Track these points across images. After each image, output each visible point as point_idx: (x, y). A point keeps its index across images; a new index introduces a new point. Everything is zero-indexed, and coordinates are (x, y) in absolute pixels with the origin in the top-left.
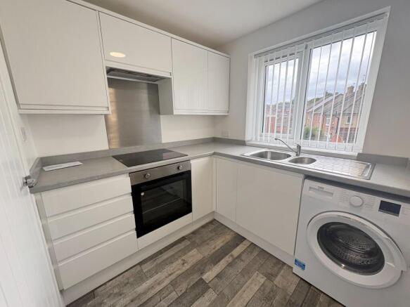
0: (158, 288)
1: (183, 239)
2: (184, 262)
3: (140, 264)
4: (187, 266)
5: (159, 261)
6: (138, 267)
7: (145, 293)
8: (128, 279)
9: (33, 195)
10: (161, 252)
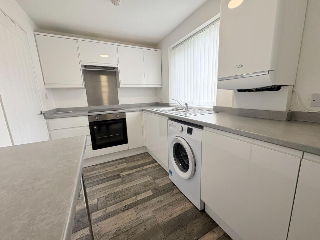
0: (97, 174)
1: (123, 158)
2: (117, 167)
3: (95, 165)
4: (116, 169)
5: (104, 165)
6: (95, 166)
7: (91, 175)
8: (87, 169)
9: (45, 120)
10: (108, 162)
